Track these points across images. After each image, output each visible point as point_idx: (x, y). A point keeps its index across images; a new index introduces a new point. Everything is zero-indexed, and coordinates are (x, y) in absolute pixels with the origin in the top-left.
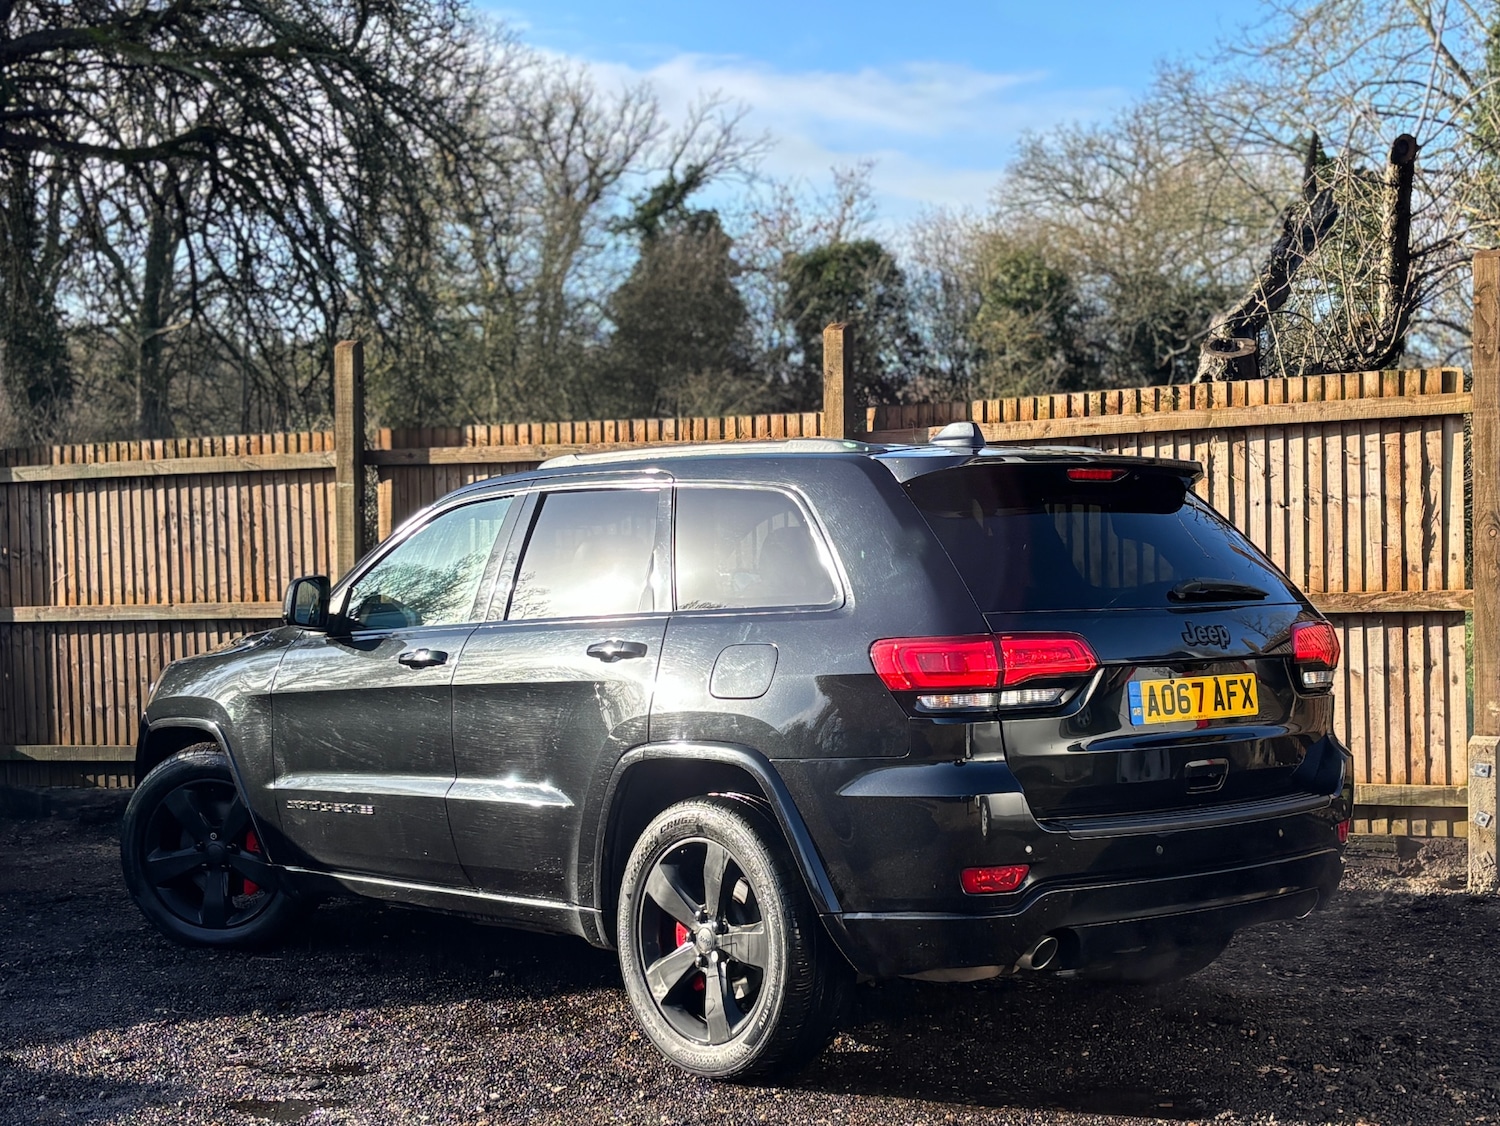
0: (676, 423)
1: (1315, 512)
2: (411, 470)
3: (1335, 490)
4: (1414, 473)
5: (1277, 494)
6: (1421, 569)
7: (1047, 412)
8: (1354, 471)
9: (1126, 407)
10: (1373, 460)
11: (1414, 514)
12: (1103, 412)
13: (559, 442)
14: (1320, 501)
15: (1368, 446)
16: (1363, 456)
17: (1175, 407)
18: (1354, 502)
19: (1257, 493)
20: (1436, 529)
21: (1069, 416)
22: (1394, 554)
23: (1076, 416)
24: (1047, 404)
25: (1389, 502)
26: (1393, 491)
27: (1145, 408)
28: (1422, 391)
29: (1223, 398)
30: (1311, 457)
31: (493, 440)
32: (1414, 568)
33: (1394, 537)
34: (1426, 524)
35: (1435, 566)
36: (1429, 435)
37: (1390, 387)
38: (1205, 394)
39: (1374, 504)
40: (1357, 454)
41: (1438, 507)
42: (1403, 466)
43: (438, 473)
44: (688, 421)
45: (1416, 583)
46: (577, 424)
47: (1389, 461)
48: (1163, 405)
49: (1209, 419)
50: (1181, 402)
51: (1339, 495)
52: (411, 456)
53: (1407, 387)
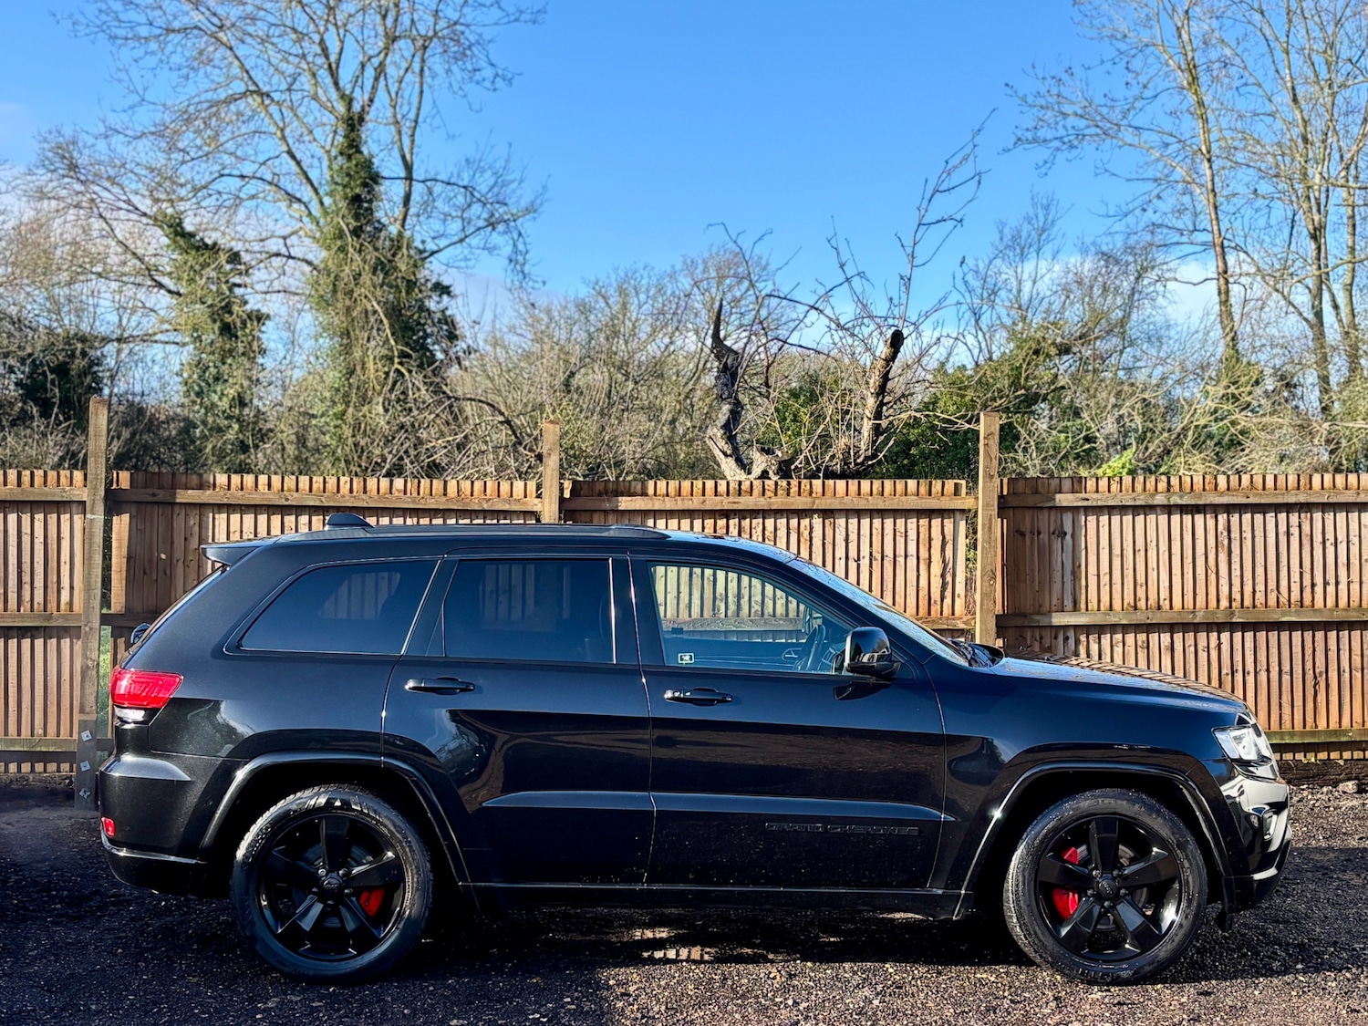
0: (406, 482)
1: (877, 565)
2: (149, 507)
3: (889, 551)
4: (937, 544)
5: (853, 554)
6: (939, 603)
7: (700, 491)
8: (900, 541)
9: (756, 492)
10: (912, 535)
11: (936, 568)
12: (740, 495)
13: (297, 490)
14: (880, 559)
15: (909, 525)
16: (906, 532)
17: (788, 494)
18: (901, 560)
19: (840, 552)
20: (949, 578)
21: (716, 495)
22: (923, 593)
23: (721, 495)
24: (700, 486)
25: (921, 561)
26: (924, 554)
27: (768, 494)
28: (943, 495)
29: (820, 490)
30: (874, 531)
31: (233, 486)
32: (935, 602)
33: (923, 583)
34: (943, 576)
35: (948, 601)
36: (945, 521)
37: (923, 490)
38: (808, 487)
39: (912, 562)
40: (903, 531)
41: (950, 565)
42: (930, 539)
43: (177, 509)
44: (416, 481)
45: (936, 611)
46: (315, 479)
47: (921, 535)
48: (780, 492)
49: (814, 503)
50: (792, 491)
51: (892, 556)
52: (154, 495)
53: (934, 490)
